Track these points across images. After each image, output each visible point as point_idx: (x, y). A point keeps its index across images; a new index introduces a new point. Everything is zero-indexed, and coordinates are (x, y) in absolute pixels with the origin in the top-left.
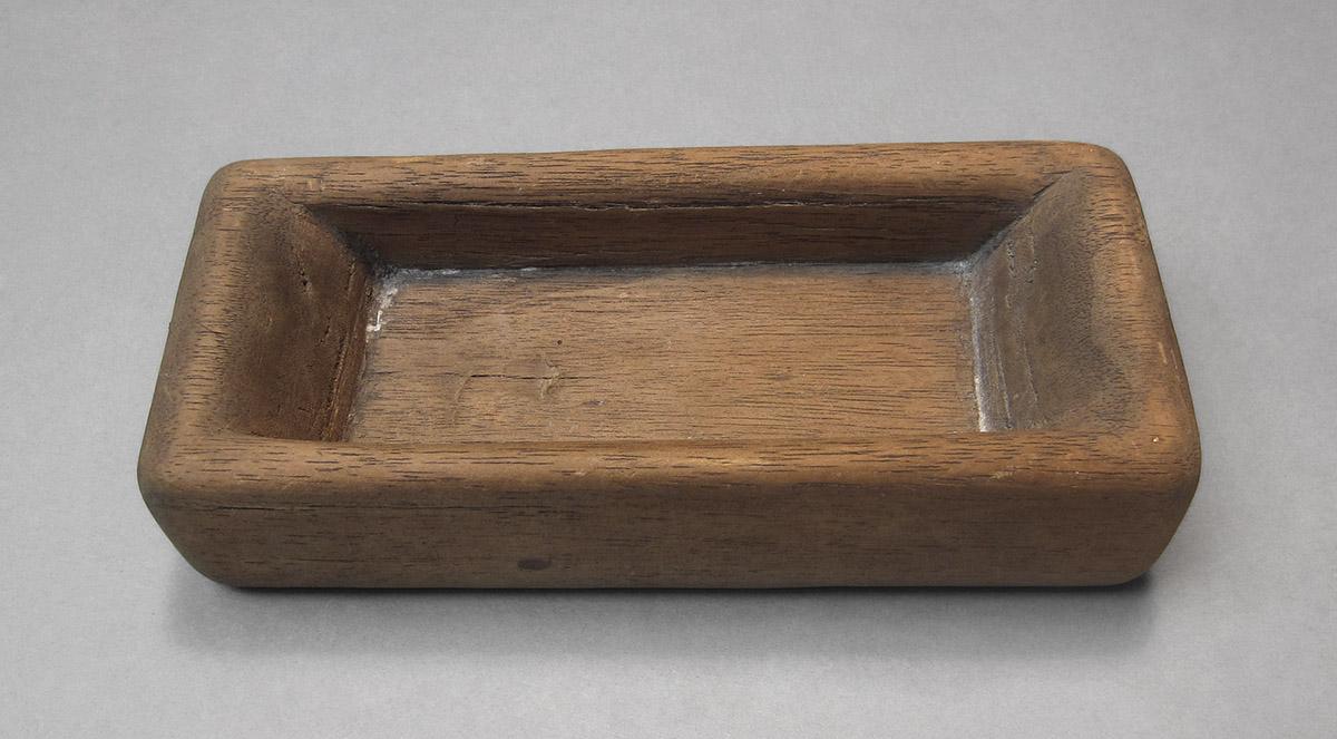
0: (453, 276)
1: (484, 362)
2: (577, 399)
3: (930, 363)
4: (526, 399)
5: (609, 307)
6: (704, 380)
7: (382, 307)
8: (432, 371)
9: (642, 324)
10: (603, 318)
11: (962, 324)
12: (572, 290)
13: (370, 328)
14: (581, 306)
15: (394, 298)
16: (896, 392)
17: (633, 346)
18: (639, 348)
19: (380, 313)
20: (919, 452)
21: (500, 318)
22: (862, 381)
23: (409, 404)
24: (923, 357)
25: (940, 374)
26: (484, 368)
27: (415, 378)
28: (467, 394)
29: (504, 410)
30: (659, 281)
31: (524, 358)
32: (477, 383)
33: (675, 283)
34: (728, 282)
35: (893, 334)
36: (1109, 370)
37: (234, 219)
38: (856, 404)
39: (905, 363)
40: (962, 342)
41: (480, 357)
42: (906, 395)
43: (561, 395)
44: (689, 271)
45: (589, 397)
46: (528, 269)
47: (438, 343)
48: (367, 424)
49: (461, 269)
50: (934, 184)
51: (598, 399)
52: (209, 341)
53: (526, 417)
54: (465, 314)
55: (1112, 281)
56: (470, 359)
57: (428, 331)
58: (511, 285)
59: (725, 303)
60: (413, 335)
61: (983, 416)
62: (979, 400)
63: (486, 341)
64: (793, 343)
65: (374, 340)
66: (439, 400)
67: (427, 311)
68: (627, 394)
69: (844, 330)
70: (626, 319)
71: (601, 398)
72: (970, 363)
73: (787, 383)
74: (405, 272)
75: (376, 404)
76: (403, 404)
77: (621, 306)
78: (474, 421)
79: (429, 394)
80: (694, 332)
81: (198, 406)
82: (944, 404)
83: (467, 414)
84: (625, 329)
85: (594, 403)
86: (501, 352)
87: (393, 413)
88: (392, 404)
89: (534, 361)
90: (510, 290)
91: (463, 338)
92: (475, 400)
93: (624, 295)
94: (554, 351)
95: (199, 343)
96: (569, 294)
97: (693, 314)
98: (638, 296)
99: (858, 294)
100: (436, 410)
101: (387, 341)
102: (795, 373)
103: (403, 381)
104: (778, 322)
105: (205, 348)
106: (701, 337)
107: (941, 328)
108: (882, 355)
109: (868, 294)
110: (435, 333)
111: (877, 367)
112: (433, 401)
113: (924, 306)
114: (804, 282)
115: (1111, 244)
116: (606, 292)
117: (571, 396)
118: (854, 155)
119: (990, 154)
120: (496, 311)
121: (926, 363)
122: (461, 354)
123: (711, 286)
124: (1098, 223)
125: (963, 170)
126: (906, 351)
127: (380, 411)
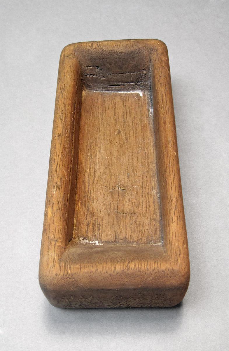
0: (77, 220)
1: (112, 207)
2: (127, 180)
4: (127, 194)
5: (93, 174)
6: (120, 149)
7: (88, 242)
8: (115, 223)
9: (99, 165)
10: (97, 175)
12: (85, 184)
13: (97, 245)
14: (92, 181)
15: (84, 238)
16: (124, 108)
17: (108, 167)
18: (108, 165)
19: (91, 242)
21: (95, 205)
22: (120, 114)
24: (113, 102)
26: (114, 207)
27: (118, 227)
28: (125, 211)
29: (131, 200)
30: (83, 161)
31: (111, 196)
32: (121, 208)
34: (84, 145)
35: (105, 108)
36: (138, 50)
37: (75, 268)
38: (128, 116)
39: (114, 106)
40: (108, 94)
41: (110, 209)
42: (125, 106)
43: (125, 184)
44: (80, 153)
45: (126, 177)
46: (76, 197)
47: (104, 222)
49: (74, 218)
51: (127, 175)
53: (133, 193)
54: (93, 215)
56: (111, 212)
57: (99, 226)
58: (82, 202)
60: (101, 230)
61: (132, 92)
63: (104, 208)
64: (108, 129)
65: (102, 242)
66: (127, 219)
67: (90, 227)
68: (125, 168)
69: (104, 118)
70: (97, 169)
73: (121, 130)
74: (74, 236)
75: (128, 238)
76: (129, 229)
77: (92, 171)
78: (135, 208)
79: (124, 222)
80: (103, 152)
81: (159, 264)
82: (127, 99)
83: (132, 210)
84: (101, 170)
85: (128, 175)
86: (108, 203)
87: (132, 232)
88: (128, 232)
89: (112, 193)
90: (84, 202)
91: (102, 215)
92: (127, 209)
93: (88, 170)
94: (109, 188)
95: (133, 269)
96: (87, 185)
97: (97, 152)
98: (89, 167)
99: (92, 115)
100: (131, 219)
101: (103, 238)
102: (118, 129)
103: (119, 231)
104: (101, 133)
105: (135, 266)
106: (105, 150)
107: (104, 98)
108: (112, 111)
109: (92, 113)
110: (100, 224)
111: (116, 111)
112: (127, 221)
113: (96, 101)
114: (87, 126)
115: (101, 46)
116: (87, 175)
117: (126, 181)
118: (64, 94)
119: (67, 66)
120: (92, 206)
121: (115, 102)
122: (109, 215)
123: (87, 148)
124: (93, 48)
125: (72, 72)
126: (111, 106)
127: (131, 236)
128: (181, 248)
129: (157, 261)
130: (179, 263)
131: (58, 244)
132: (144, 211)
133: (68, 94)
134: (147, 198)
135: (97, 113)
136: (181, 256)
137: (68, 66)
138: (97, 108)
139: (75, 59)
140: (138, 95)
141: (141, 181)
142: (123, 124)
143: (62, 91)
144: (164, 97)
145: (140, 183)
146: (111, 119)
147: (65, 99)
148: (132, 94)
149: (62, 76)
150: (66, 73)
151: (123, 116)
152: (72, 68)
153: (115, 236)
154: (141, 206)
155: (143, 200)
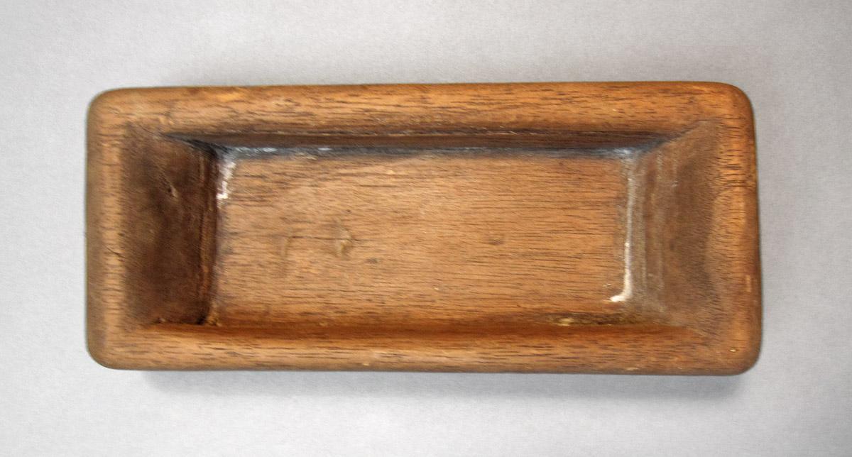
0: (273, 154)
1: (299, 226)
2: (363, 257)
3: (597, 232)
4: (329, 256)
5: (382, 182)
6: (445, 244)
7: (226, 179)
8: (264, 232)
9: (405, 197)
10: (379, 191)
11: (621, 200)
12: (355, 168)
13: (220, 197)
14: (363, 181)
15: (233, 171)
16: (572, 254)
17: (399, 215)
18: (404, 218)
19: (225, 184)
20: (581, 355)
21: (305, 189)
22: (552, 245)
23: (253, 258)
24: (592, 226)
25: (602, 240)
26: (300, 230)
27: (255, 237)
28: (291, 252)
29: (315, 265)
30: (415, 161)
31: (326, 223)
32: (296, 243)
33: (425, 163)
34: (462, 163)
35: (573, 208)
36: (711, 294)
37: (113, 155)
38: (546, 263)
39: (580, 231)
40: (620, 215)
41: (296, 221)
42: (578, 257)
43: (352, 253)
44: (435, 153)
45: (370, 256)
46: (324, 149)
47: (267, 210)
48: (227, 273)
49: (277, 148)
50: (610, 125)
51: (376, 257)
52: (113, 261)
53: (330, 270)
54: (283, 185)
55: (724, 223)
56: (288, 222)
57: (259, 199)
58: (313, 162)
59: (461, 182)
60: (250, 203)
61: (628, 275)
62: (627, 260)
63: (299, 208)
64: (505, 216)
65: (223, 207)
66: (273, 256)
67: (258, 182)
68: (395, 254)
69: (541, 205)
70: (393, 193)
71: (378, 256)
72: (623, 231)
73: (500, 247)
74: (239, 149)
75: (232, 258)
76: (249, 259)
77: (389, 182)
78: (297, 273)
79: (265, 251)
80: (440, 204)
81: (115, 312)
82: (603, 264)
83: (291, 268)
84: (392, 201)
85: (374, 261)
86: (310, 218)
87: (243, 265)
88: (242, 259)
89: (333, 226)
90: (312, 166)
91: (283, 206)
92: (295, 256)
93: (391, 172)
94: (346, 218)
95: (107, 262)
96: (354, 171)
97: (439, 190)
98: (400, 173)
99: (552, 175)
100: (270, 263)
101: (233, 207)
102: (506, 239)
103: (246, 240)
104: (496, 198)
105: (113, 266)
106: (444, 209)
107: (606, 204)
108: (565, 225)
109: (559, 175)
110: (264, 201)
111: (562, 235)
112: (268, 257)
113: (597, 185)
114: (516, 164)
115: (729, 191)
116: (379, 169)
117: (359, 255)
118: (554, 102)
119: (654, 103)
120: (304, 183)
121: (594, 232)
122: (283, 219)
123: (451, 166)
124: (722, 170)
125: (632, 116)
126: (581, 222)
127: (234, 264)
128: (145, 356)
129: (122, 309)
130: (118, 350)
131: (162, 119)
132: (288, 292)
133: (553, 113)
134: (318, 300)
135: (558, 189)
136: (131, 356)
137: (652, 106)
138: (572, 187)
139: (681, 122)
140: (617, 291)
141: (358, 288)
142: (522, 250)
143: (563, 97)
144: (535, 352)
145: (356, 285)
146: (536, 223)
147: (537, 105)
148: (621, 276)
149: (619, 92)
150: (629, 101)
151: (547, 253)
152: (647, 117)
153: (236, 231)
154: (299, 286)
155: (313, 290)
